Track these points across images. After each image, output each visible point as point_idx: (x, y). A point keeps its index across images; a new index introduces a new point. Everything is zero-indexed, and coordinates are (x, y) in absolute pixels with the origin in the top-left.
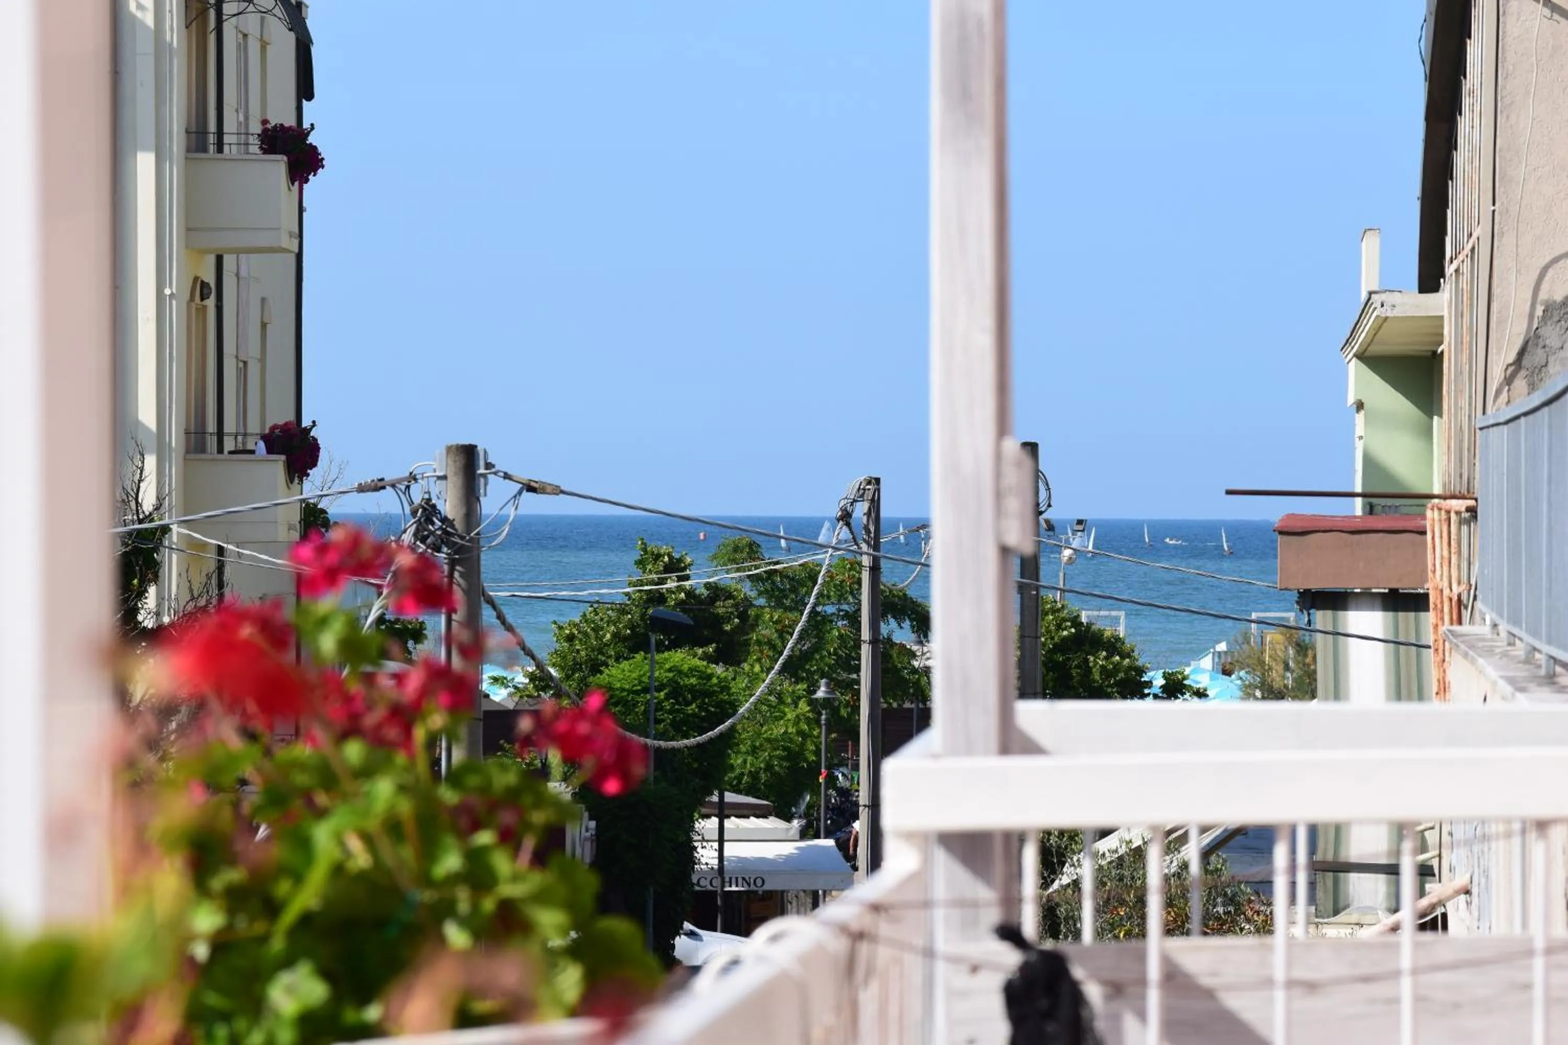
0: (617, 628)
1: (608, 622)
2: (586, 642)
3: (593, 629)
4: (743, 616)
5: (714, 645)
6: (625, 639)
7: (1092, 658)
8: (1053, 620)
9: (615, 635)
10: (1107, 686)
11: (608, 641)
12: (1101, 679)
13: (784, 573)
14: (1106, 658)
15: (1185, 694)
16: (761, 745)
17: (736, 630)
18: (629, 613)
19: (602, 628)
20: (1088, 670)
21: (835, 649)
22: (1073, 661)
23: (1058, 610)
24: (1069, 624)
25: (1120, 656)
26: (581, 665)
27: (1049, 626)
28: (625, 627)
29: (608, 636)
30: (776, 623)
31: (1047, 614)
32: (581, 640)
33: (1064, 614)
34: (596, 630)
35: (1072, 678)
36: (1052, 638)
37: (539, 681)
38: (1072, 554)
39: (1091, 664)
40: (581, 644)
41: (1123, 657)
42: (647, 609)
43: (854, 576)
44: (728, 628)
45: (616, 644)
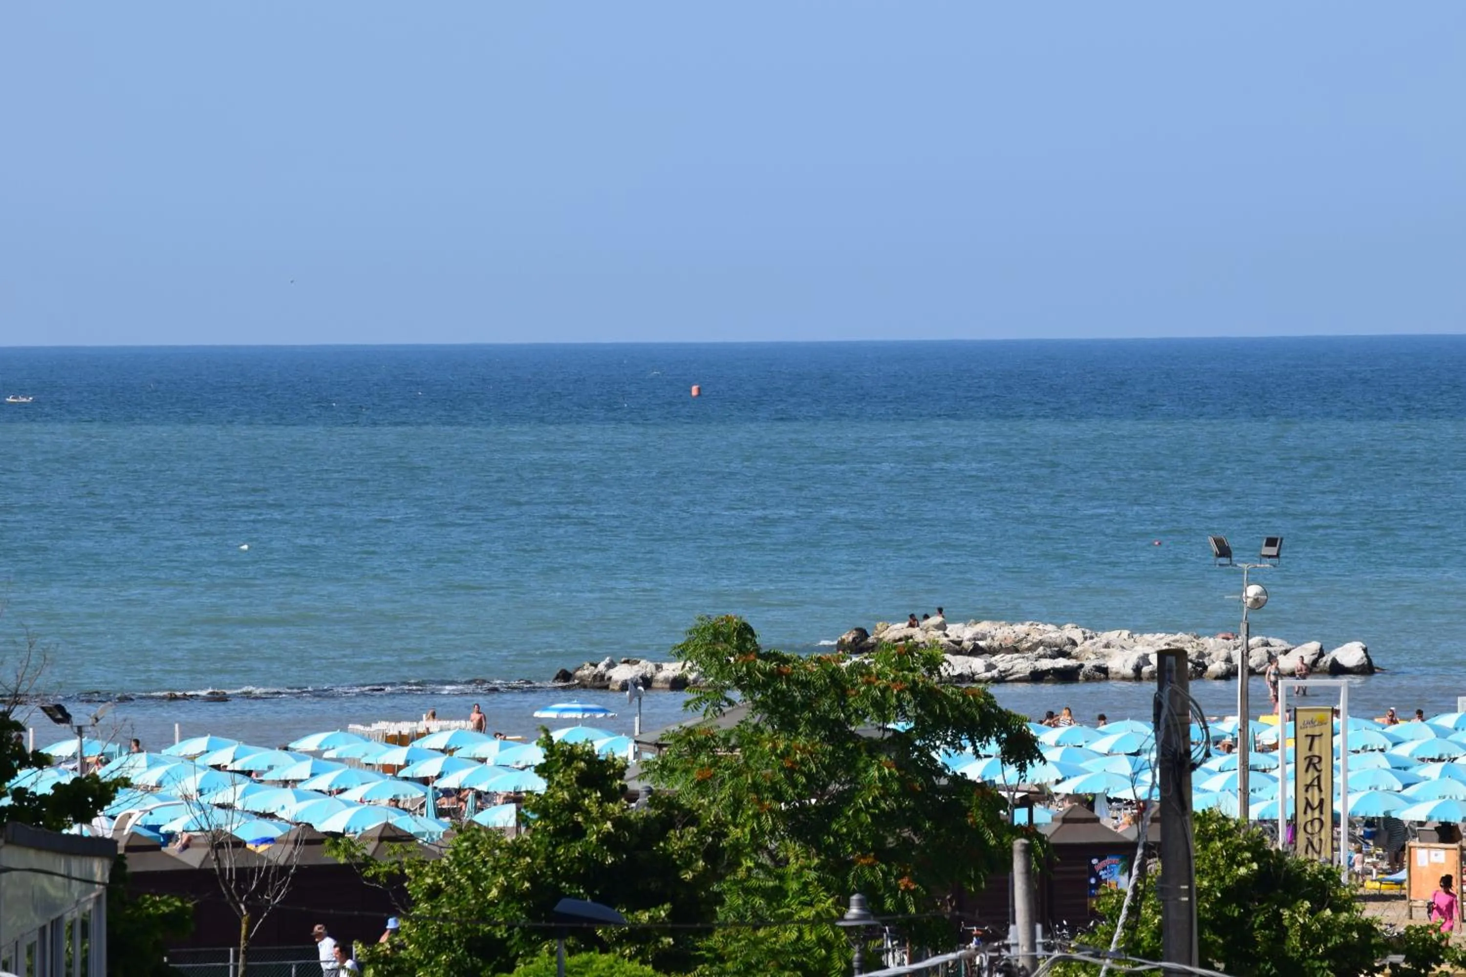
0: (508, 877)
1: (494, 869)
2: (458, 900)
3: (470, 878)
4: (713, 854)
5: (667, 906)
6: (523, 896)
7: (1286, 913)
8: (1222, 848)
9: (507, 891)
10: (1313, 957)
11: (495, 898)
12: (1302, 945)
13: (795, 676)
14: (1312, 912)
15: (1443, 961)
16: (759, 962)
17: (702, 880)
18: (528, 854)
19: (486, 878)
20: (1282, 933)
21: (875, 799)
22: (1257, 916)
23: (1230, 833)
24: (1248, 855)
25: (1332, 910)
26: (451, 939)
27: (1215, 860)
28: (522, 878)
29: (494, 892)
30: (783, 756)
31: (1211, 839)
32: (450, 897)
33: (1240, 838)
34: (475, 879)
35: (1256, 944)
36: (1222, 879)
37: (383, 964)
38: (1261, 594)
39: (1286, 923)
40: (450, 905)
41: (1337, 910)
42: (555, 847)
43: (905, 678)
44: (688, 876)
45: (507, 903)
